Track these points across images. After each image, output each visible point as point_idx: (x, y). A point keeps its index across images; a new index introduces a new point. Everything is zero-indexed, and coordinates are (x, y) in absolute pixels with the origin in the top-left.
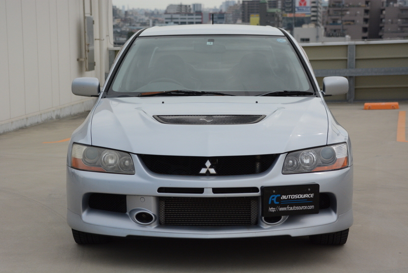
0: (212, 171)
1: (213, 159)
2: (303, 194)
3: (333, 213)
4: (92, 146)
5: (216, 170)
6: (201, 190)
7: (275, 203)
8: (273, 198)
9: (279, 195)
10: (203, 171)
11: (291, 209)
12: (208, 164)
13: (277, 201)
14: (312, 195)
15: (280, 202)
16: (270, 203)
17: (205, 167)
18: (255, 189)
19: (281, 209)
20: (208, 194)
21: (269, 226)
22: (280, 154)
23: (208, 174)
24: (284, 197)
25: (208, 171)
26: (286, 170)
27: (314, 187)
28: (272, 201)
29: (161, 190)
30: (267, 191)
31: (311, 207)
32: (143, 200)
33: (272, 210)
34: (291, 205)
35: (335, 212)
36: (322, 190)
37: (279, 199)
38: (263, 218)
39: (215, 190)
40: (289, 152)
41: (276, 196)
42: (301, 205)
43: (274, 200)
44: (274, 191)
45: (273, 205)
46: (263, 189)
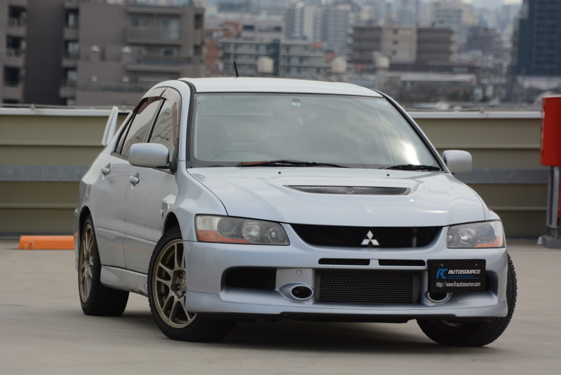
0: (375, 242)
1: (374, 230)
2: (470, 269)
3: (494, 296)
4: (228, 216)
5: (378, 241)
6: (367, 262)
7: (443, 277)
8: (441, 272)
9: (447, 270)
10: (365, 242)
11: (458, 285)
12: (370, 235)
13: (444, 276)
14: (479, 271)
15: (447, 277)
16: (437, 277)
17: (368, 238)
18: (420, 263)
19: (449, 285)
20: (374, 265)
21: (433, 304)
22: (442, 227)
23: (370, 246)
24: (451, 272)
25: (370, 243)
26: (450, 245)
27: (481, 263)
28: (440, 276)
29: (322, 261)
30: (434, 264)
31: (478, 284)
32: (299, 273)
33: (439, 285)
34: (458, 281)
35: (496, 294)
36: (488, 267)
37: (446, 273)
38: (429, 294)
39: (382, 262)
40: (451, 226)
41: (443, 270)
42: (467, 281)
43: (442, 274)
44: (442, 265)
45: (441, 280)
46: (430, 262)
